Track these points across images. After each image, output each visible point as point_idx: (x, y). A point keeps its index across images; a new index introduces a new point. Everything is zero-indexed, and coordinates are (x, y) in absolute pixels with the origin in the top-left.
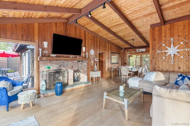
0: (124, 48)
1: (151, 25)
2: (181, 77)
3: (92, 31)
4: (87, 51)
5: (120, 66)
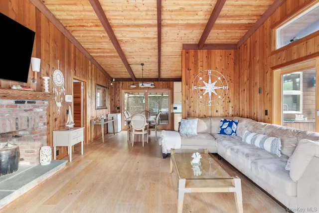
0: (115, 79)
1: (183, 44)
2: (227, 123)
3: (58, 20)
4: (43, 72)
5: (109, 113)
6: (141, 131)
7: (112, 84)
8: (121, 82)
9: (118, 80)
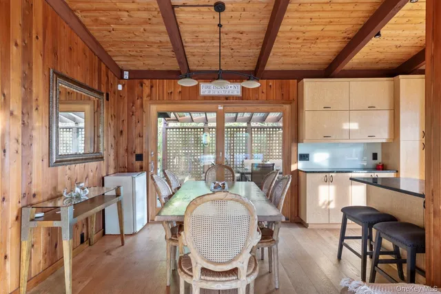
0: (130, 71)
5: (112, 171)
6: (234, 271)
7: (120, 87)
8: (147, 82)
9: (138, 76)
